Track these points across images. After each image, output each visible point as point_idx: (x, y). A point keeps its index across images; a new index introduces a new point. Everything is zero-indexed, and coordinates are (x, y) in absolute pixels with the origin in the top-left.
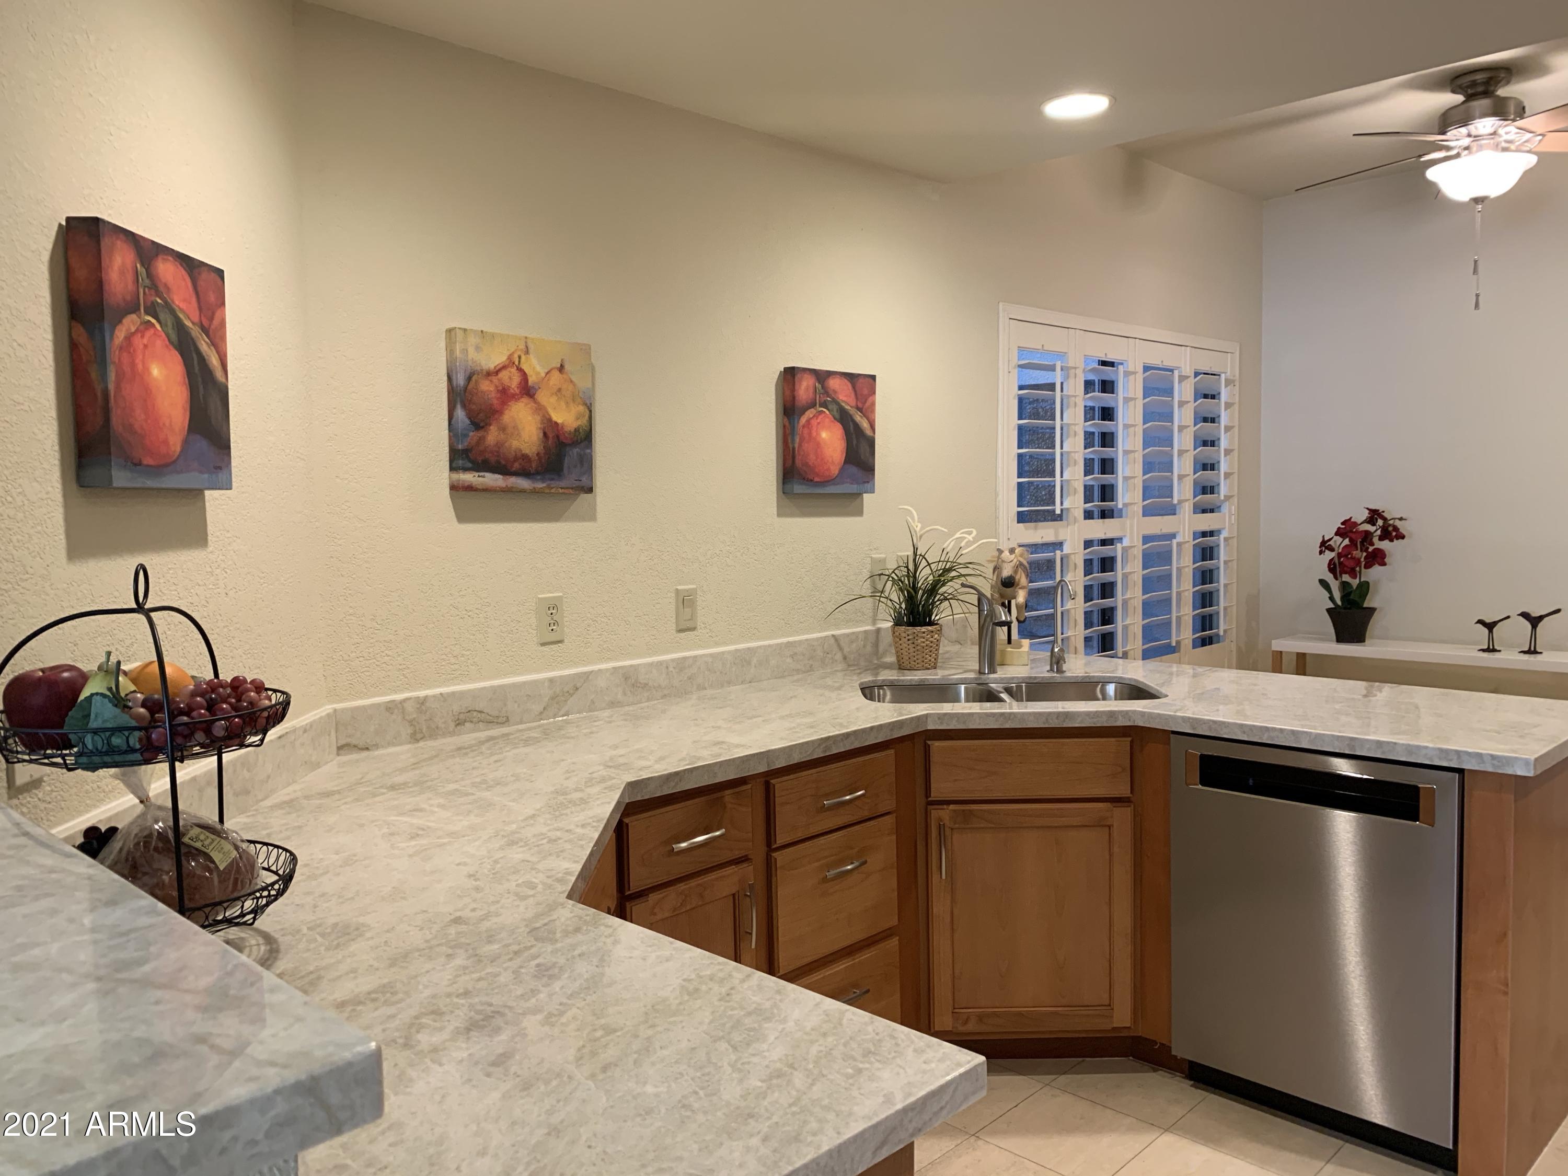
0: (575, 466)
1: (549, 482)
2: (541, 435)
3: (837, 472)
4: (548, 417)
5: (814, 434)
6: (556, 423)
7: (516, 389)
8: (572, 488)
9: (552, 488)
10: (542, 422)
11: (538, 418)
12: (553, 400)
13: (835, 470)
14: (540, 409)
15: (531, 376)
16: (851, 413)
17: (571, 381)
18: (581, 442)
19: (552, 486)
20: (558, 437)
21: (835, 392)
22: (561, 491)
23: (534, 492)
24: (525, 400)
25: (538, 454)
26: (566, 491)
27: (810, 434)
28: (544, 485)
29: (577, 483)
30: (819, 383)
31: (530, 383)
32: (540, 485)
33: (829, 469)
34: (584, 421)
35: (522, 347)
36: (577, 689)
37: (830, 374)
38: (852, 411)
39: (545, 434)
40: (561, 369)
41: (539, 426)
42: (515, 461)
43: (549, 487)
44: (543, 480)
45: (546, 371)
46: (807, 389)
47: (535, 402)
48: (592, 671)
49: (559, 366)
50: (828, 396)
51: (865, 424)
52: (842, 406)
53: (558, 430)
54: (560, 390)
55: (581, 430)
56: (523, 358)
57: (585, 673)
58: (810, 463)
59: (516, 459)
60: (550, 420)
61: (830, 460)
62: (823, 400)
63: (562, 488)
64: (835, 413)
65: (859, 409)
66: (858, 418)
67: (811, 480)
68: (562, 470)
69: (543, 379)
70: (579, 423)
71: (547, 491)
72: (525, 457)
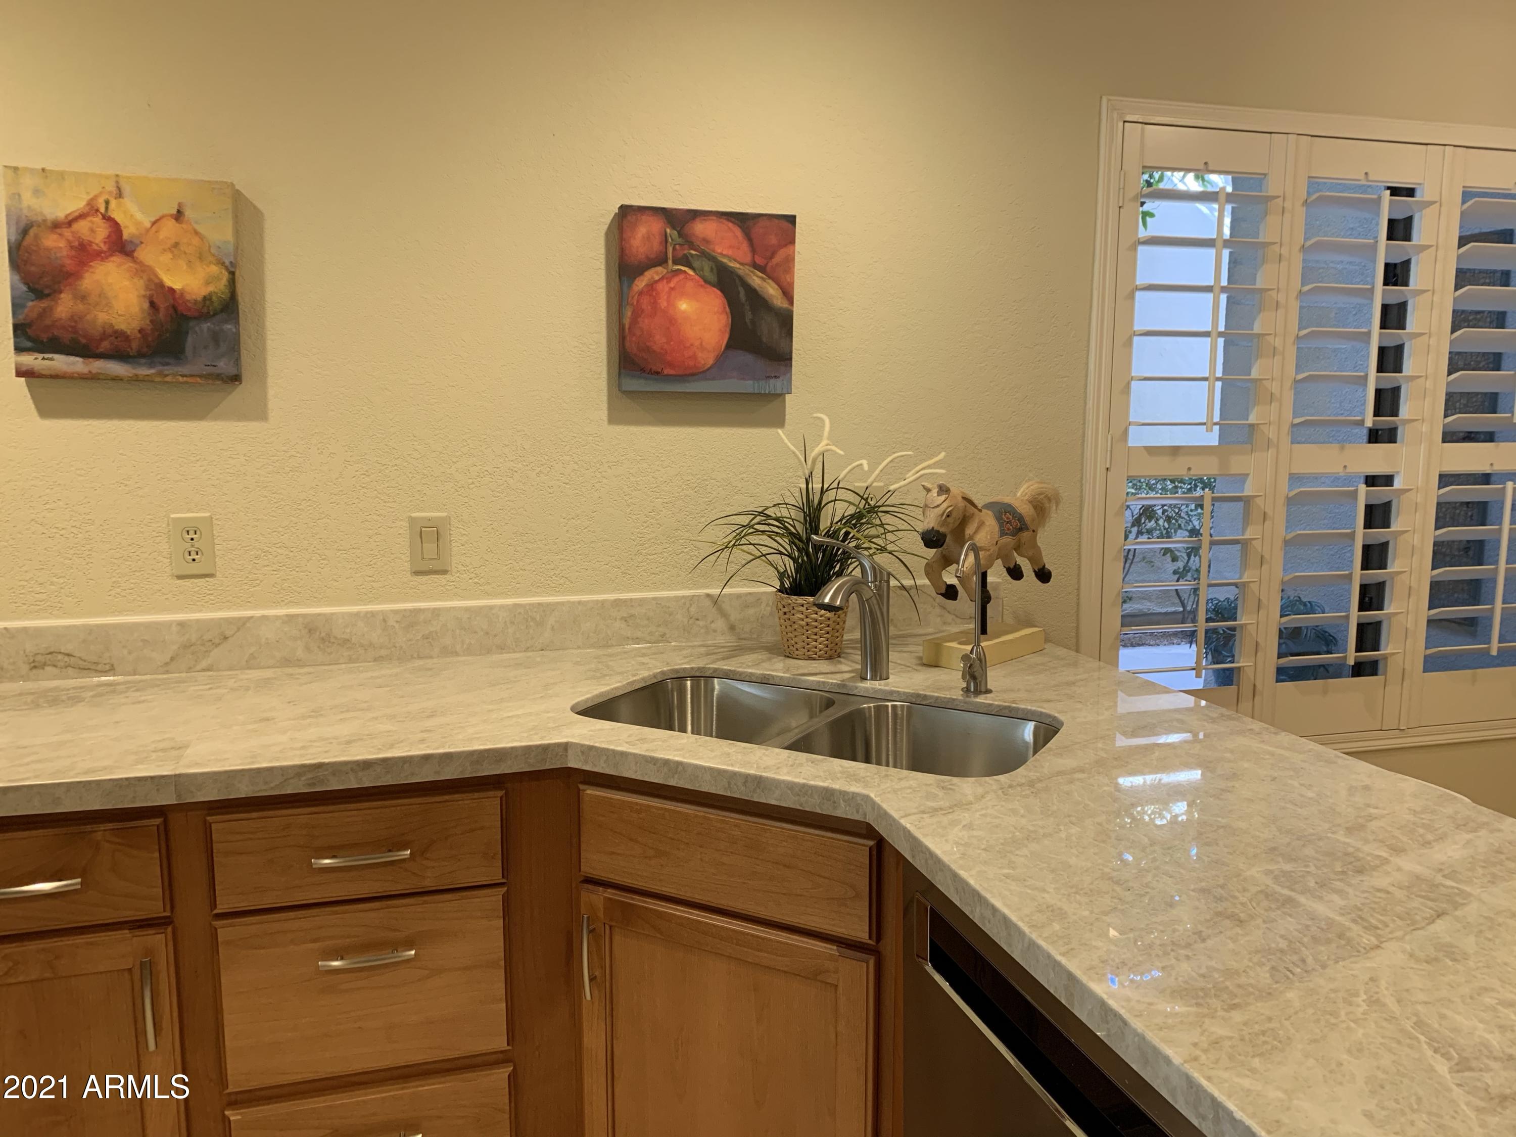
0: (206, 347)
1: (161, 368)
2: (146, 305)
3: (711, 362)
4: (157, 281)
5: (663, 304)
6: (172, 290)
7: (102, 245)
8: (200, 376)
9: (167, 375)
10: (147, 288)
11: (140, 283)
12: (166, 258)
13: (707, 359)
14: (142, 270)
15: (125, 227)
16: (741, 272)
17: (196, 233)
18: (215, 314)
19: (166, 372)
20: (174, 308)
21: (706, 241)
22: (181, 379)
23: (136, 379)
24: (117, 259)
25: (141, 331)
26: (188, 379)
27: (655, 304)
28: (152, 371)
29: (210, 370)
30: (674, 228)
31: (126, 236)
32: (144, 371)
33: (694, 357)
34: (220, 286)
35: (111, 187)
36: (226, 638)
37: (695, 215)
38: (743, 270)
39: (152, 304)
40: (179, 216)
41: (143, 292)
42: (102, 340)
43: (160, 374)
44: (151, 365)
45: (153, 219)
46: (648, 238)
47: (134, 260)
48: (252, 617)
49: (174, 212)
50: (692, 246)
51: (771, 290)
52: (721, 263)
53: (174, 299)
54: (176, 245)
55: (214, 298)
56: (113, 204)
57: (240, 619)
58: (655, 348)
59: (104, 336)
60: (161, 285)
61: (697, 343)
62: (680, 254)
63: (183, 376)
64: (707, 273)
65: (755, 266)
66: (756, 280)
67: (658, 373)
68: (182, 351)
69: (148, 230)
70: (211, 288)
71: (158, 379)
72: (120, 335)
